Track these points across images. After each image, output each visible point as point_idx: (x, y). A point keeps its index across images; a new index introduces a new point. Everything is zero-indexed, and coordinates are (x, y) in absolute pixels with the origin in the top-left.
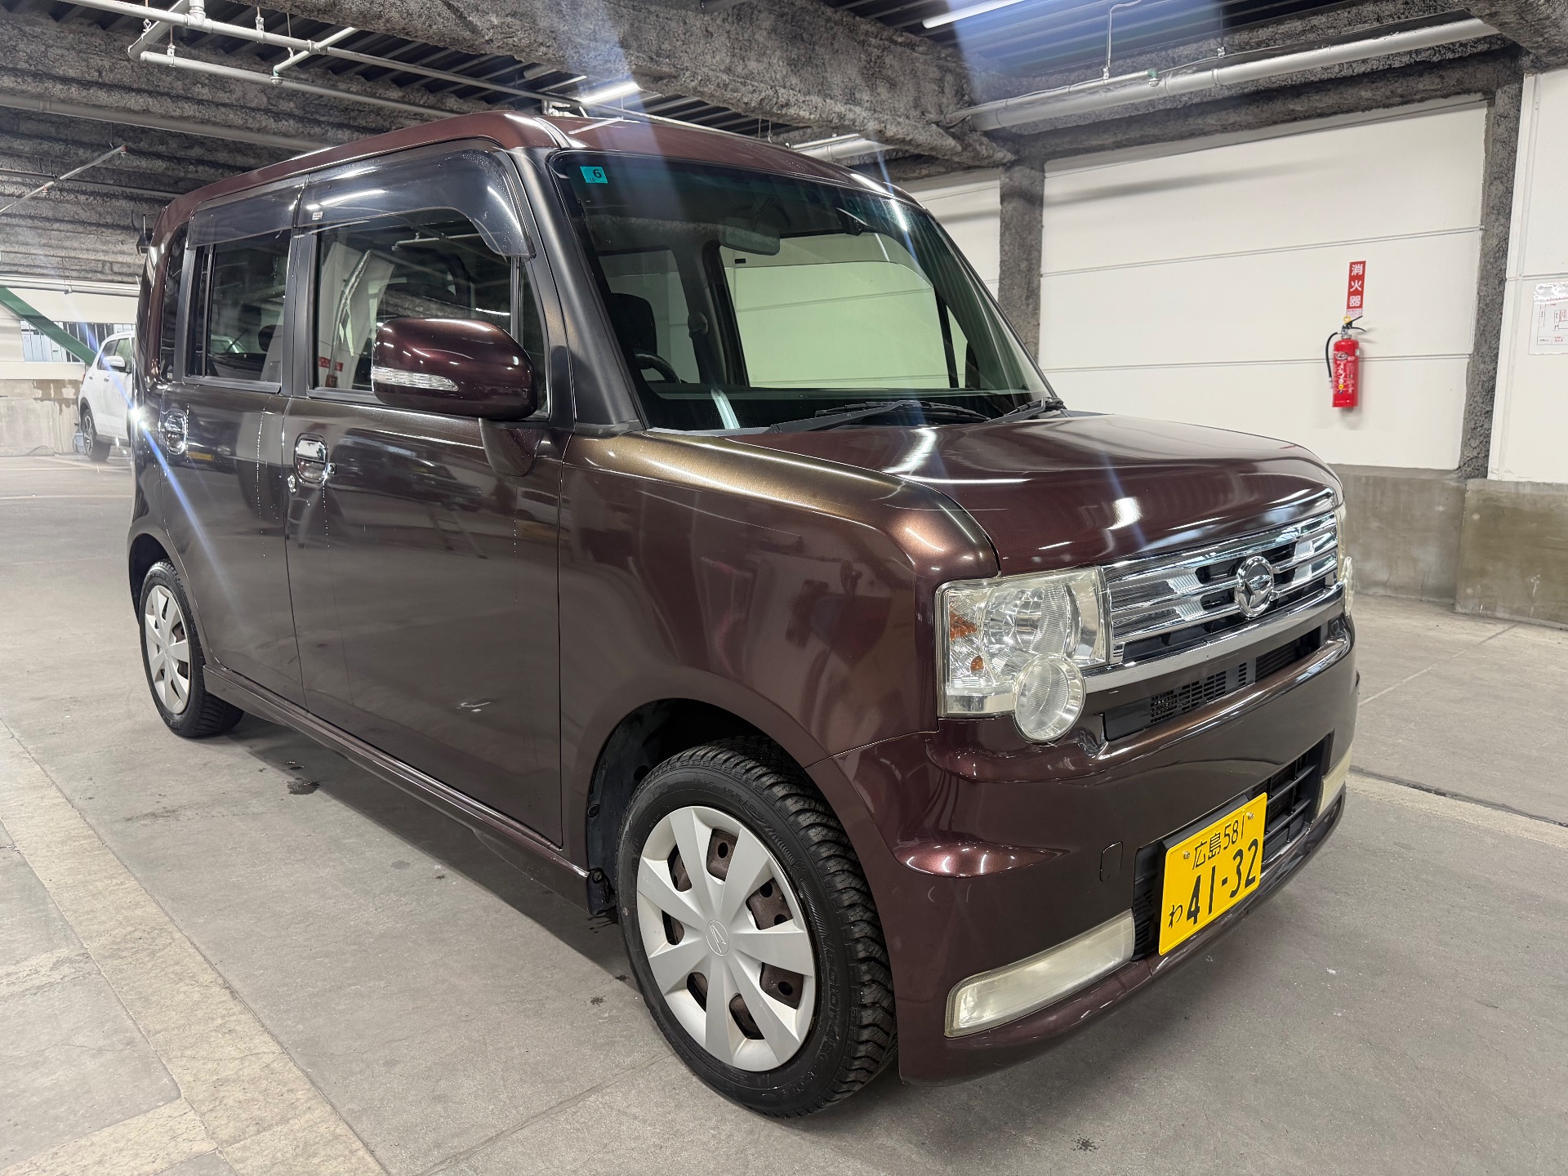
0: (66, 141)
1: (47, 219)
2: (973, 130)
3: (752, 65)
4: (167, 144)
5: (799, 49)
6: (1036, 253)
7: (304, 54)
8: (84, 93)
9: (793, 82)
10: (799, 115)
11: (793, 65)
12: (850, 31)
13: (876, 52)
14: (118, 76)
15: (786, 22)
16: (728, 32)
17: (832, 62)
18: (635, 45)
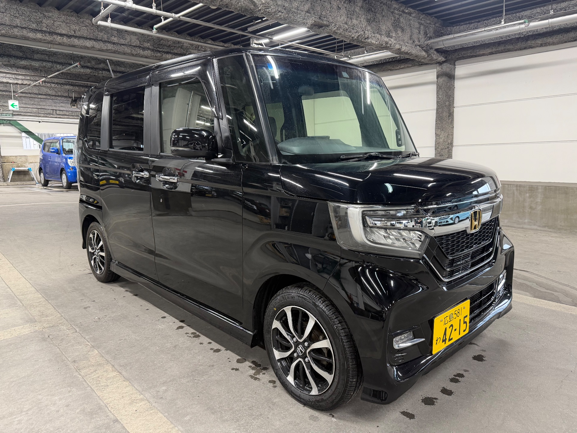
0: (52, 62)
1: (36, 94)
2: (431, 48)
3: (354, 21)
4: (91, 62)
5: (371, 15)
6: (452, 98)
7: (171, 19)
8: (69, 40)
9: (369, 29)
10: (371, 42)
11: (368, 21)
12: (388, 8)
13: (397, 16)
14: (82, 33)
15: (366, 3)
16: (346, 7)
17: (382, 20)
18: (312, 12)
